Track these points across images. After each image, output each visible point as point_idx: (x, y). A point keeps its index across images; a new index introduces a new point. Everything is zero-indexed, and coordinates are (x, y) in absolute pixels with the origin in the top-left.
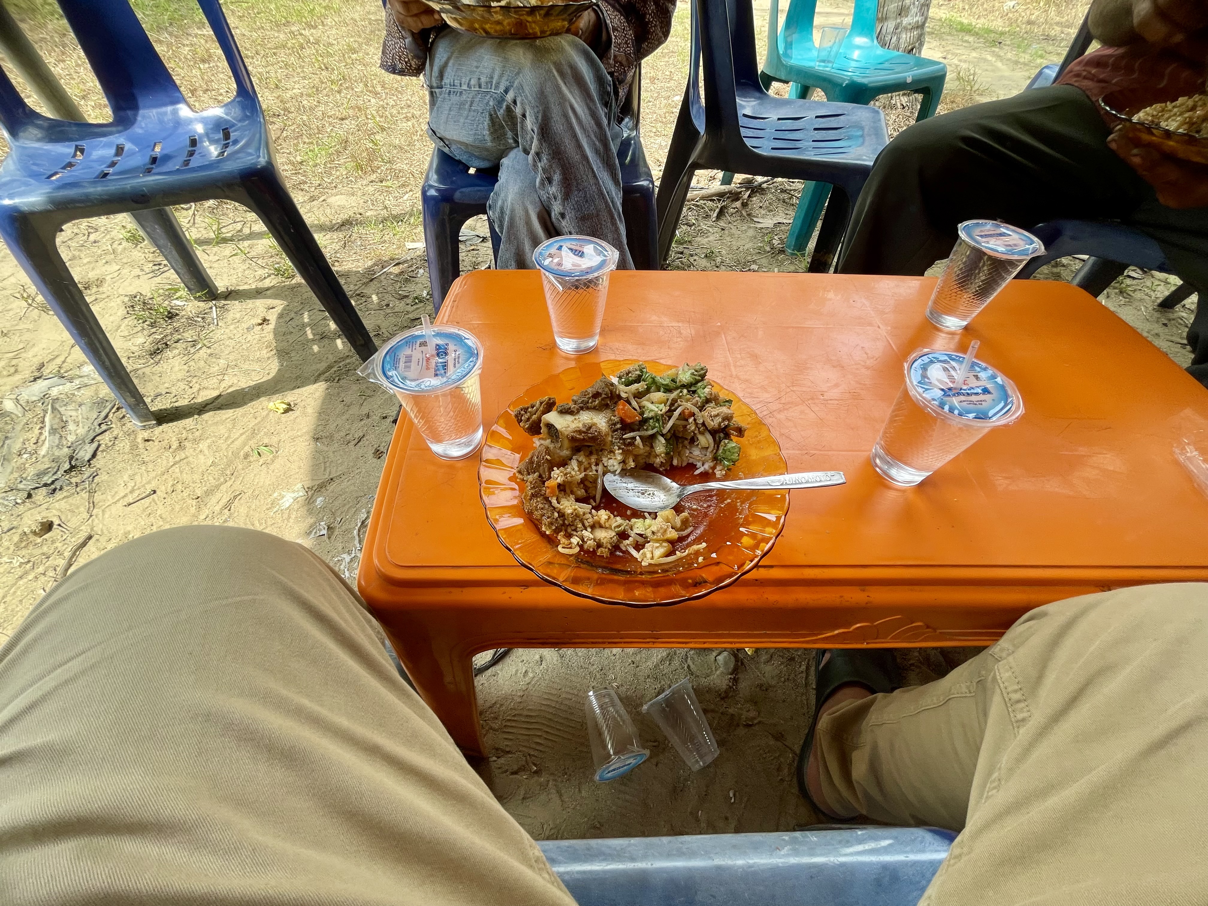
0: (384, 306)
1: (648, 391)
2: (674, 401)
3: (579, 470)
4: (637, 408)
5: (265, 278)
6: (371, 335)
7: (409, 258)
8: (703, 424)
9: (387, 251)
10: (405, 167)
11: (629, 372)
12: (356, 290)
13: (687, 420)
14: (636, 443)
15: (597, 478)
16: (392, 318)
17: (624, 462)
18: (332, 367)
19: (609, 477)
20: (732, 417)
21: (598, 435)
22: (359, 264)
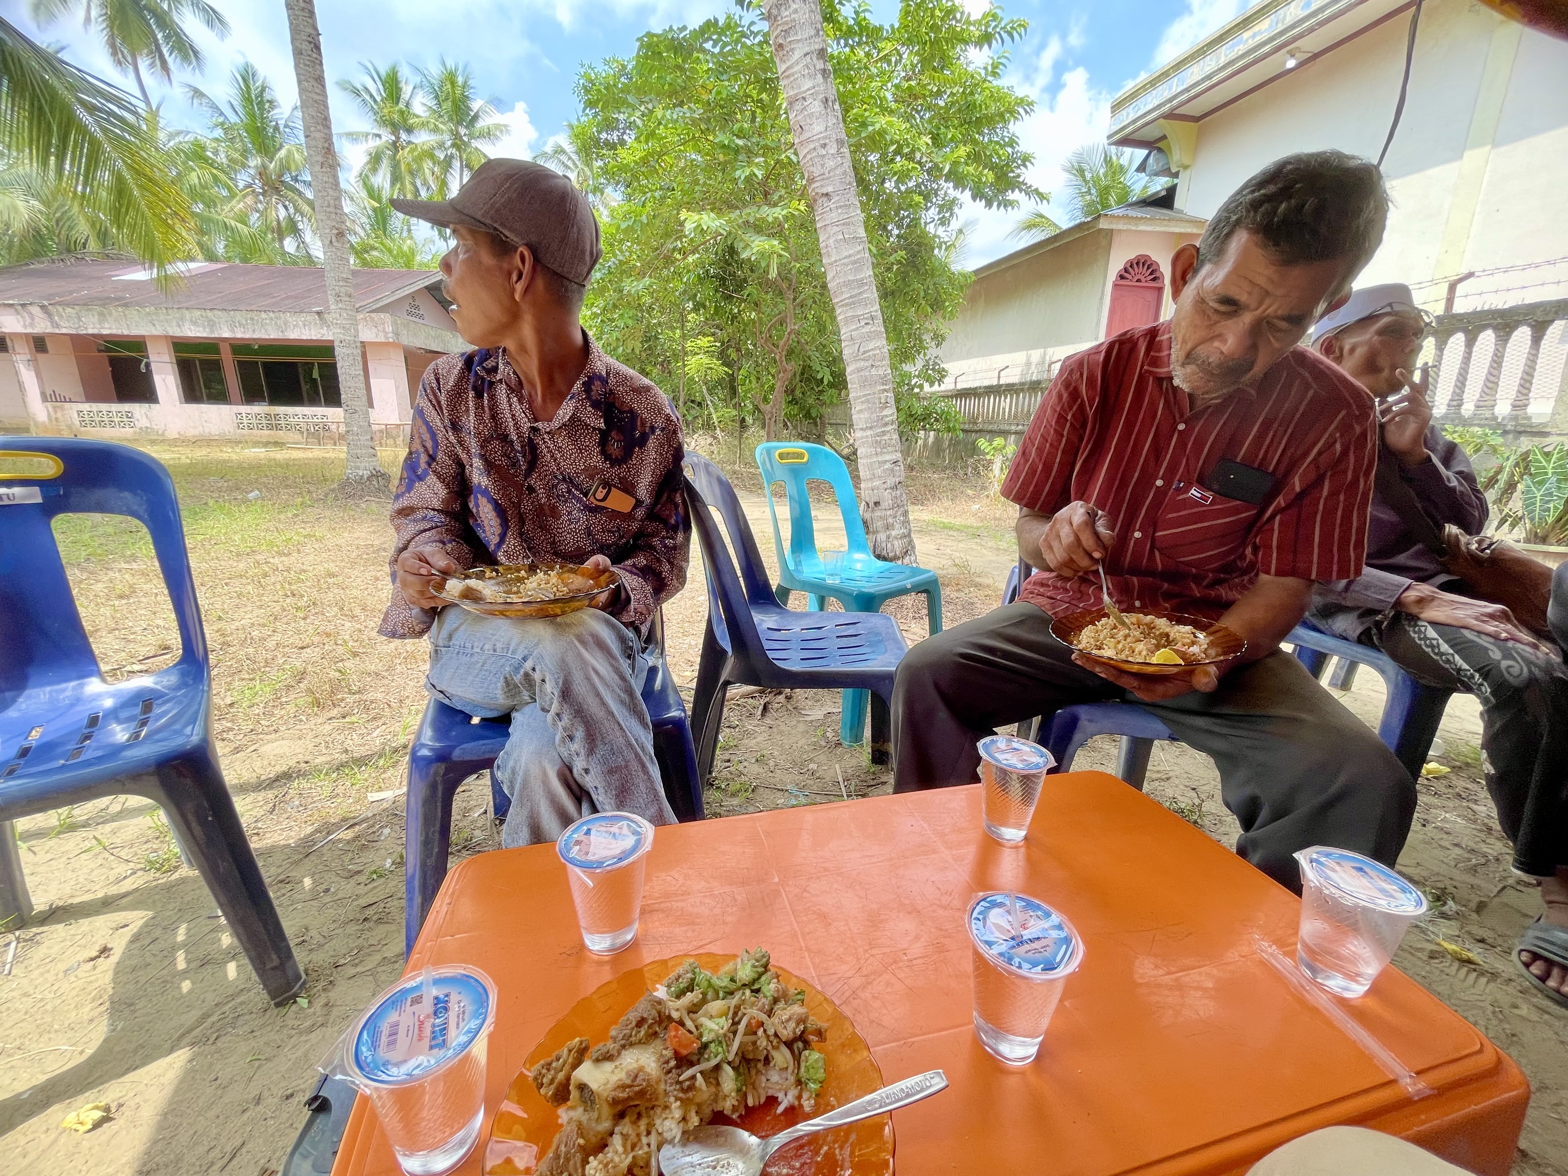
0: (321, 892)
1: (704, 1001)
2: (737, 1008)
3: (625, 1152)
4: (693, 1029)
5: (125, 878)
6: (292, 944)
7: (370, 815)
8: (776, 1035)
9: (335, 811)
10: (379, 696)
11: (679, 977)
12: (279, 875)
13: (755, 1033)
14: (697, 1084)
15: (650, 1157)
16: (331, 911)
17: (684, 1119)
18: (209, 1016)
19: (667, 1151)
20: (807, 1017)
21: (647, 1086)
22: (292, 834)
